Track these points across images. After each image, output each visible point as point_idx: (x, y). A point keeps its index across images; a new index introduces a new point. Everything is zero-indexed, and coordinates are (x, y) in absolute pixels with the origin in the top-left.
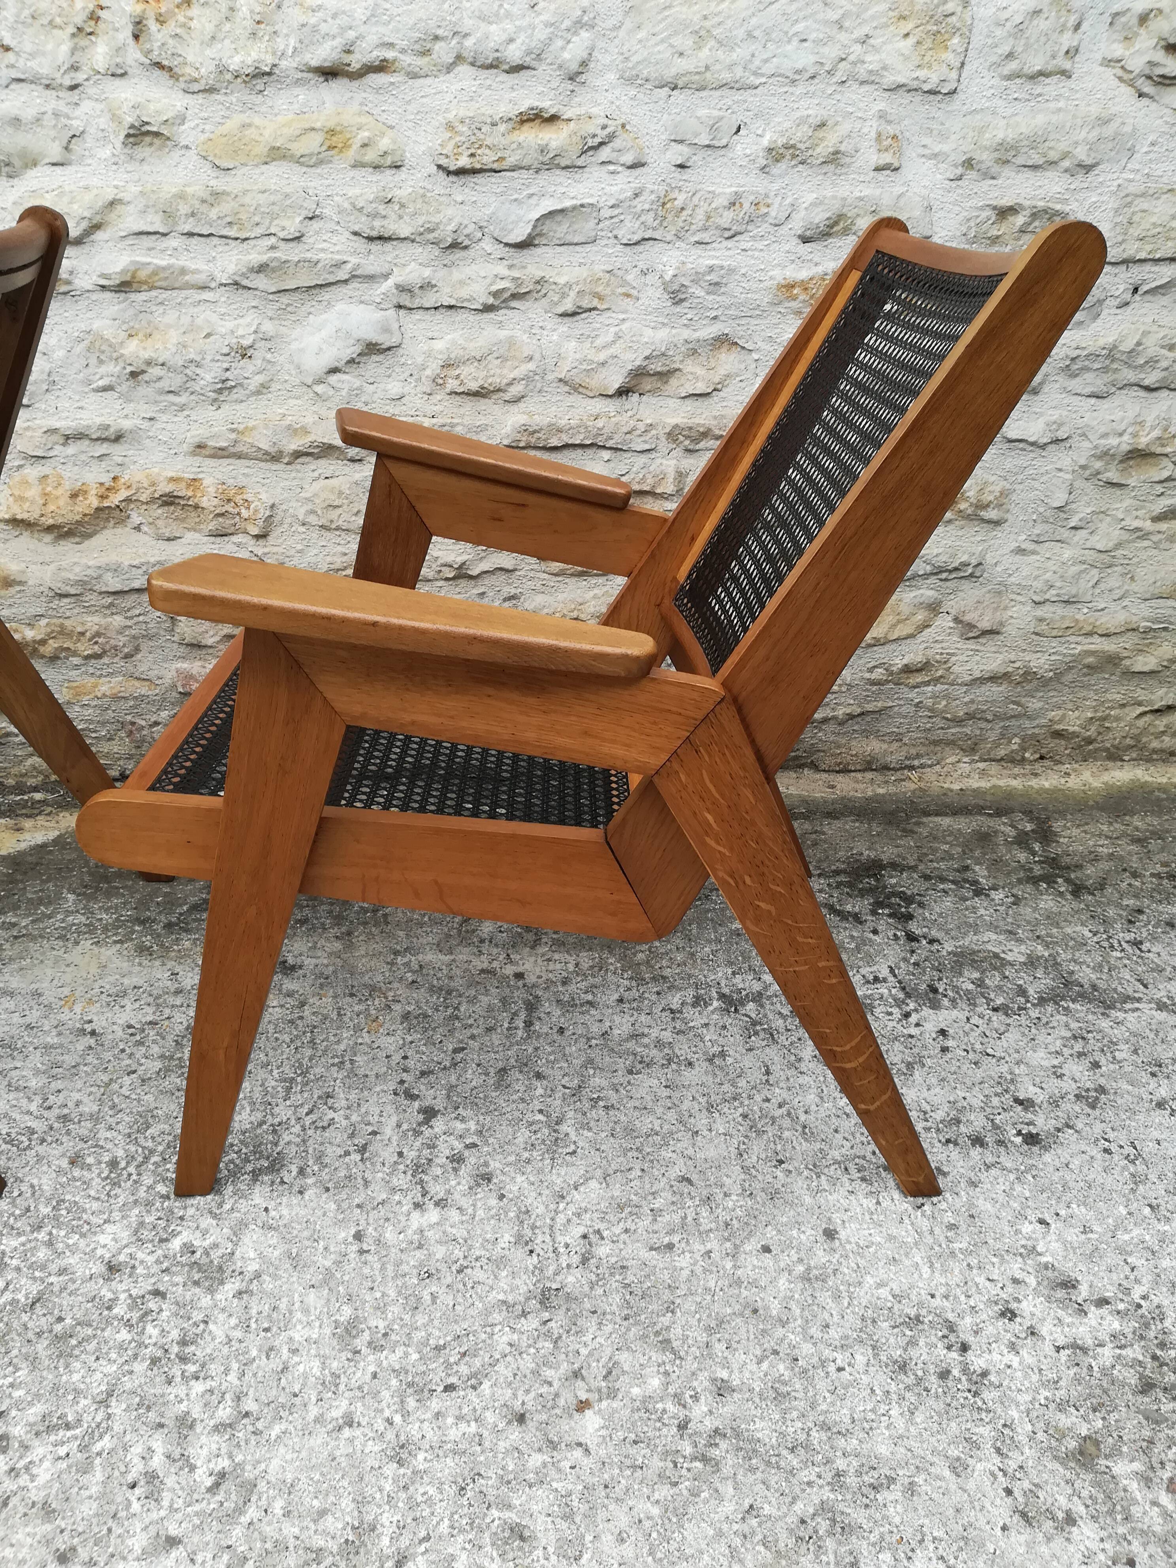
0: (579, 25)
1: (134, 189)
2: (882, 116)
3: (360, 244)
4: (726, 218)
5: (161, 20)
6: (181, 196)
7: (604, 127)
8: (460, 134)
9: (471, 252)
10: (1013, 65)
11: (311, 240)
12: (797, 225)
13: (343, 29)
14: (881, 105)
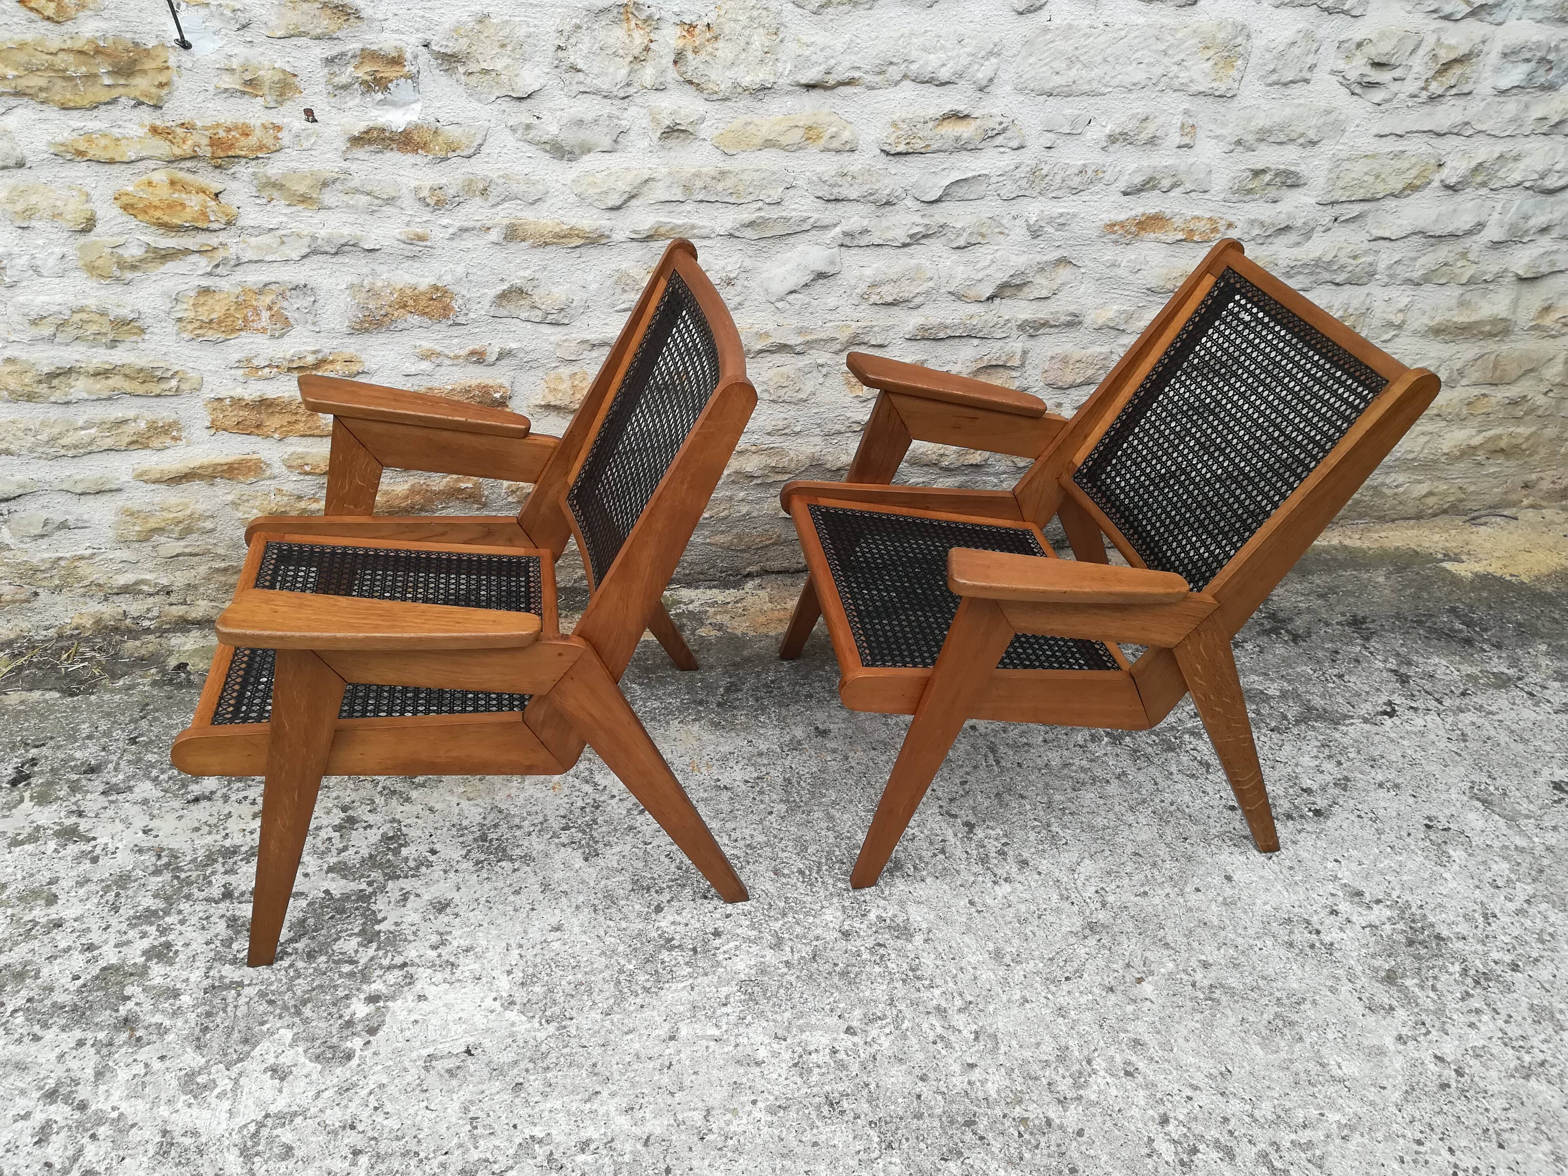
0: (991, 53)
1: (665, 170)
2: (1186, 112)
3: (820, 204)
4: (1075, 182)
5: (696, 51)
6: (697, 175)
7: (1000, 124)
8: (902, 129)
9: (897, 207)
10: (1274, 77)
11: (787, 203)
12: (1122, 185)
13: (827, 59)
14: (1186, 105)
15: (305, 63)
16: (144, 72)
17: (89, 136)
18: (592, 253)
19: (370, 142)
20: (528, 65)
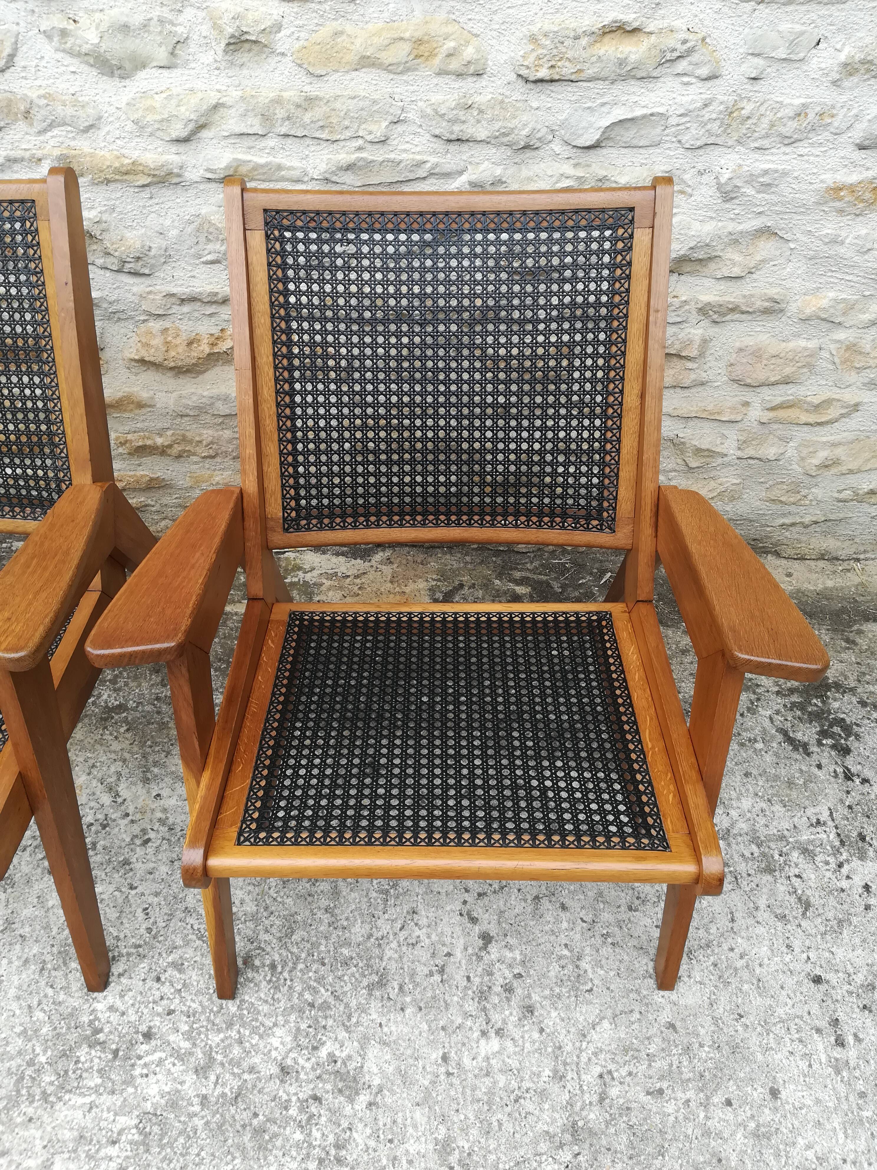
1: (236, 94)
3: (439, 145)
4: (790, 128)
6: (278, 101)
7: (685, 42)
8: (543, 47)
9: (541, 153)
11: (395, 142)
12: (857, 134)
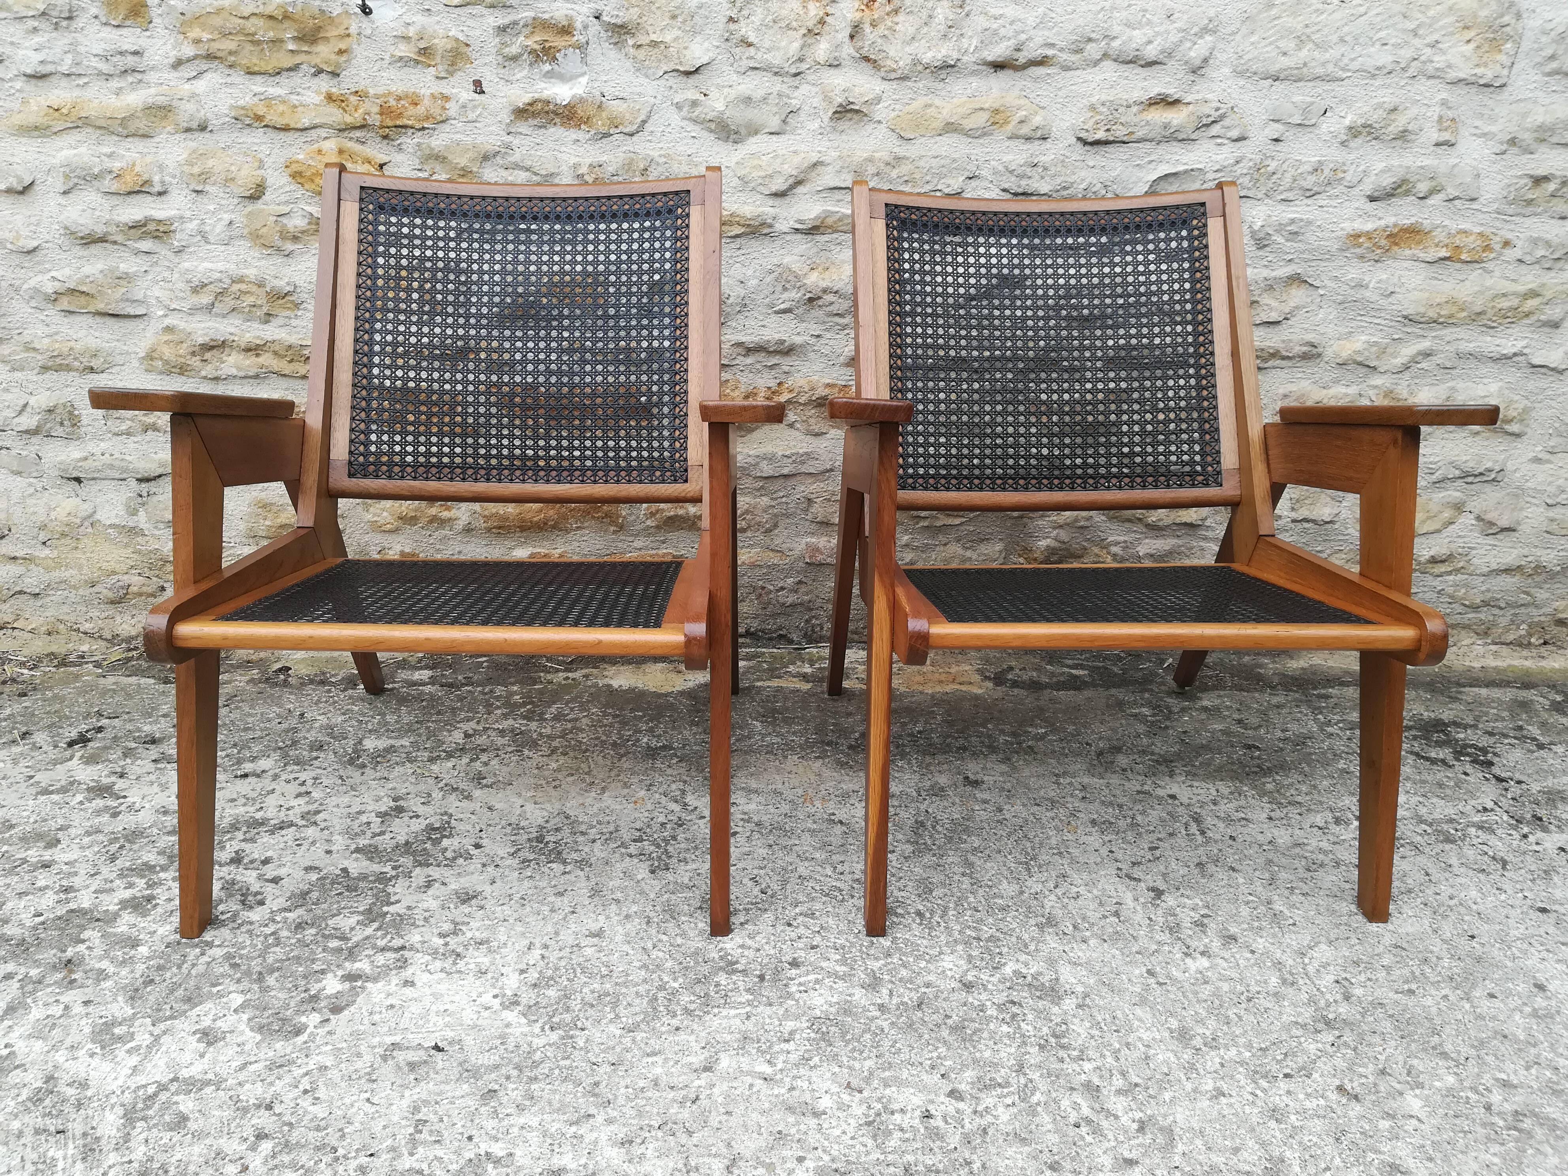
0: (1205, 30)
1: (835, 154)
2: (1444, 103)
4: (1310, 181)
5: (874, 24)
6: (870, 160)
7: (1217, 109)
8: (1101, 114)
10: (1554, 65)
12: (1368, 187)
13: (1017, 33)
14: (1444, 95)
15: (478, 33)
16: (326, 39)
17: (268, 101)
18: (753, 246)
19: (534, 115)
20: (698, 38)
